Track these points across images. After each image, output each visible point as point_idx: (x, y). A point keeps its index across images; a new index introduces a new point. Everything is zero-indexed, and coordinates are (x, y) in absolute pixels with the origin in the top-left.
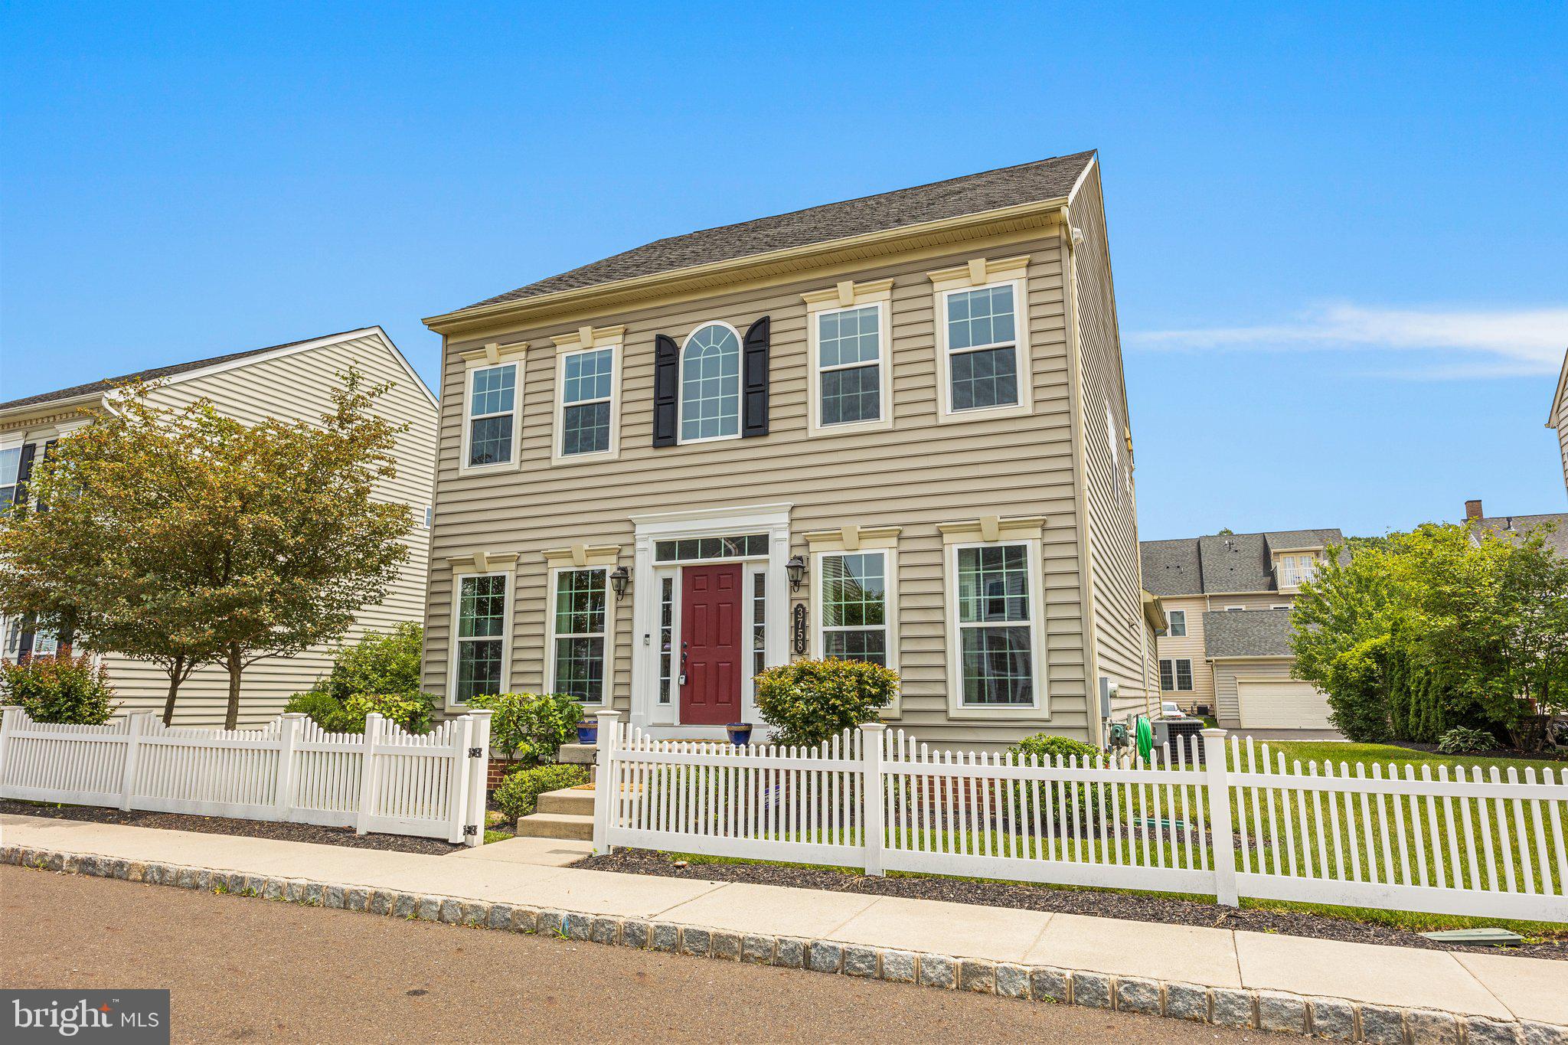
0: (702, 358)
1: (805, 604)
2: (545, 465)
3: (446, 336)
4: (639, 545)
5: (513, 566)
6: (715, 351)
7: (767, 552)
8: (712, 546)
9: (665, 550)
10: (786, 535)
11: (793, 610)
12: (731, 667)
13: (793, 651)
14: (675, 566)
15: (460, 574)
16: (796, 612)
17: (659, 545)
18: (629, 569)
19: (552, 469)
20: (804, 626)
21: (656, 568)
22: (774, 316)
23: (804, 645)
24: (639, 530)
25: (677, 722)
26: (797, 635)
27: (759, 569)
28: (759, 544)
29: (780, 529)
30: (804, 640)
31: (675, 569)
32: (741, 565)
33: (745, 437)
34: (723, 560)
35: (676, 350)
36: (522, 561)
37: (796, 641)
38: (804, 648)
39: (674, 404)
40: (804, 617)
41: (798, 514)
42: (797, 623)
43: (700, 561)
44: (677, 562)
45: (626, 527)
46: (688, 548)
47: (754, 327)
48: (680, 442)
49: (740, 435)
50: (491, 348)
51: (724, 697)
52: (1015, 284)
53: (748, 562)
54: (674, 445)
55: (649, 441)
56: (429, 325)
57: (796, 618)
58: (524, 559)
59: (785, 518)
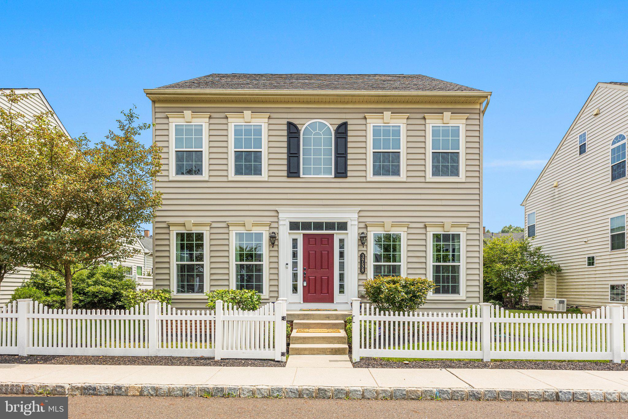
0: (312, 136)
1: (365, 253)
2: (225, 179)
3: (154, 102)
4: (281, 223)
5: (208, 228)
6: (319, 134)
7: (346, 230)
8: (318, 226)
9: (294, 226)
10: (356, 223)
11: (359, 255)
12: (328, 278)
13: (359, 272)
14: (300, 233)
15: (174, 231)
16: (361, 256)
17: (291, 223)
18: (276, 233)
19: (228, 182)
20: (364, 262)
21: (289, 233)
22: (349, 122)
23: (364, 270)
24: (281, 215)
25: (302, 302)
26: (361, 266)
27: (342, 237)
28: (343, 226)
29: (354, 220)
30: (364, 268)
31: (299, 235)
32: (333, 235)
33: (335, 177)
34: (324, 232)
35: (298, 131)
36: (213, 226)
37: (361, 268)
38: (365, 271)
39: (298, 157)
40: (364, 258)
41: (362, 214)
42: (361, 261)
43: (312, 232)
44: (300, 231)
45: (274, 214)
46: (306, 226)
47: (340, 126)
48: (301, 176)
49: (333, 176)
50: (188, 113)
51: (325, 290)
52: (461, 126)
53: (337, 233)
54: (299, 177)
55: (285, 174)
56: (147, 94)
57: (361, 259)
58: (214, 225)
59: (356, 216)
